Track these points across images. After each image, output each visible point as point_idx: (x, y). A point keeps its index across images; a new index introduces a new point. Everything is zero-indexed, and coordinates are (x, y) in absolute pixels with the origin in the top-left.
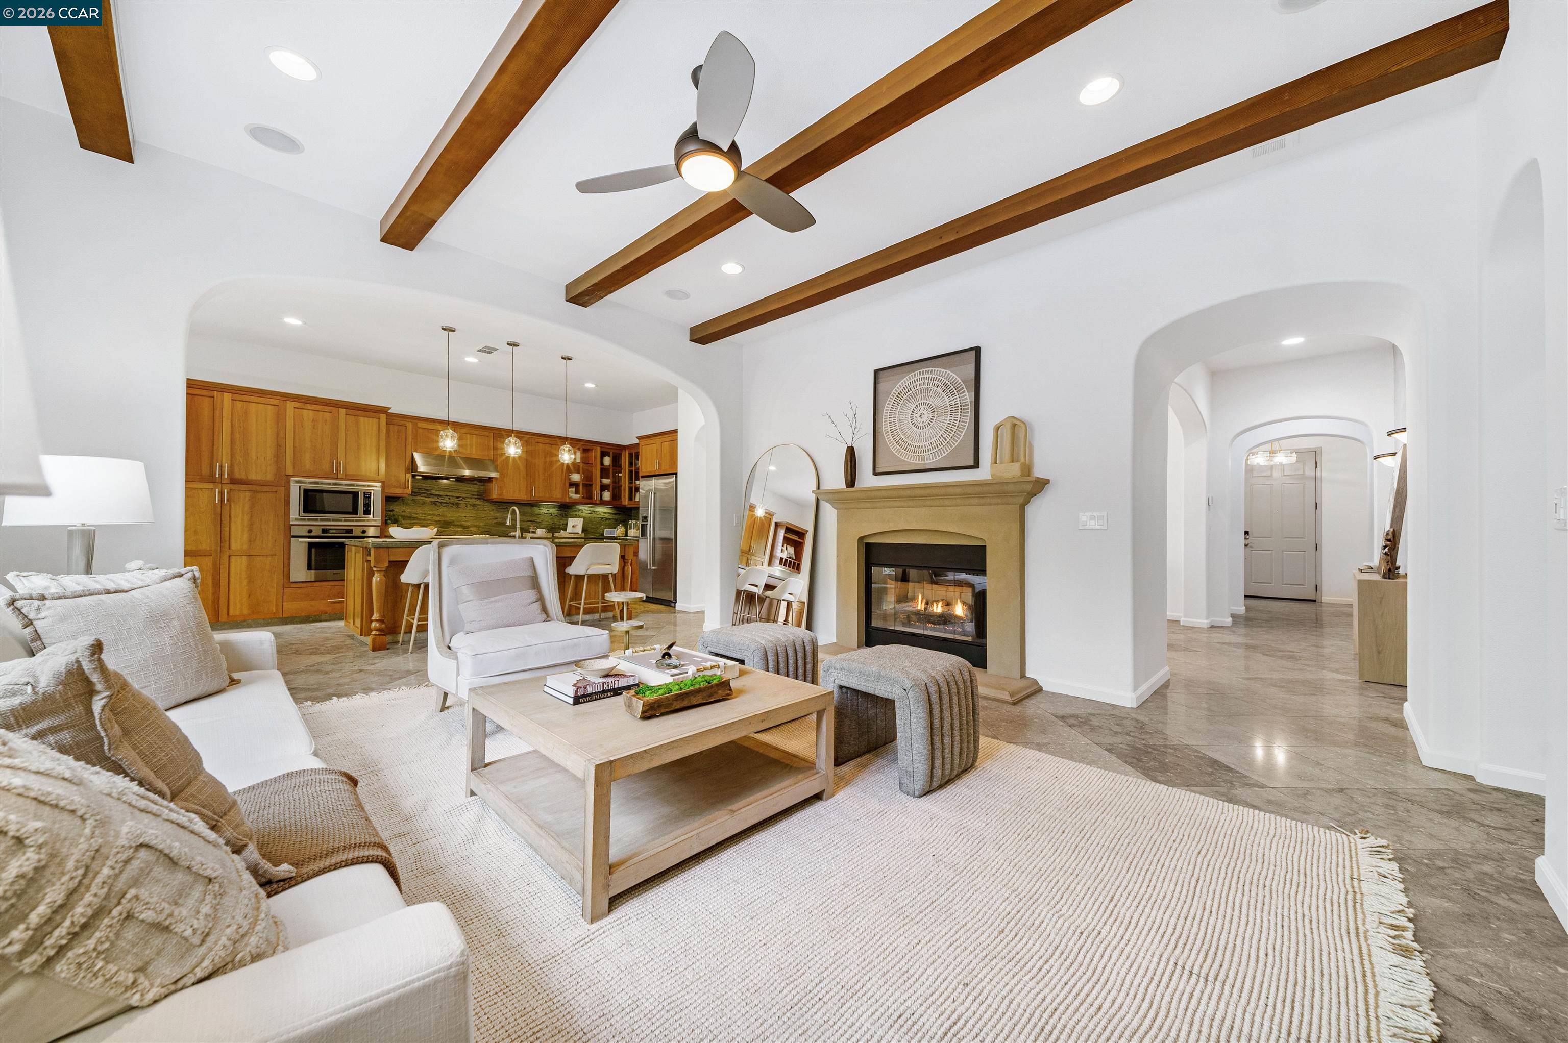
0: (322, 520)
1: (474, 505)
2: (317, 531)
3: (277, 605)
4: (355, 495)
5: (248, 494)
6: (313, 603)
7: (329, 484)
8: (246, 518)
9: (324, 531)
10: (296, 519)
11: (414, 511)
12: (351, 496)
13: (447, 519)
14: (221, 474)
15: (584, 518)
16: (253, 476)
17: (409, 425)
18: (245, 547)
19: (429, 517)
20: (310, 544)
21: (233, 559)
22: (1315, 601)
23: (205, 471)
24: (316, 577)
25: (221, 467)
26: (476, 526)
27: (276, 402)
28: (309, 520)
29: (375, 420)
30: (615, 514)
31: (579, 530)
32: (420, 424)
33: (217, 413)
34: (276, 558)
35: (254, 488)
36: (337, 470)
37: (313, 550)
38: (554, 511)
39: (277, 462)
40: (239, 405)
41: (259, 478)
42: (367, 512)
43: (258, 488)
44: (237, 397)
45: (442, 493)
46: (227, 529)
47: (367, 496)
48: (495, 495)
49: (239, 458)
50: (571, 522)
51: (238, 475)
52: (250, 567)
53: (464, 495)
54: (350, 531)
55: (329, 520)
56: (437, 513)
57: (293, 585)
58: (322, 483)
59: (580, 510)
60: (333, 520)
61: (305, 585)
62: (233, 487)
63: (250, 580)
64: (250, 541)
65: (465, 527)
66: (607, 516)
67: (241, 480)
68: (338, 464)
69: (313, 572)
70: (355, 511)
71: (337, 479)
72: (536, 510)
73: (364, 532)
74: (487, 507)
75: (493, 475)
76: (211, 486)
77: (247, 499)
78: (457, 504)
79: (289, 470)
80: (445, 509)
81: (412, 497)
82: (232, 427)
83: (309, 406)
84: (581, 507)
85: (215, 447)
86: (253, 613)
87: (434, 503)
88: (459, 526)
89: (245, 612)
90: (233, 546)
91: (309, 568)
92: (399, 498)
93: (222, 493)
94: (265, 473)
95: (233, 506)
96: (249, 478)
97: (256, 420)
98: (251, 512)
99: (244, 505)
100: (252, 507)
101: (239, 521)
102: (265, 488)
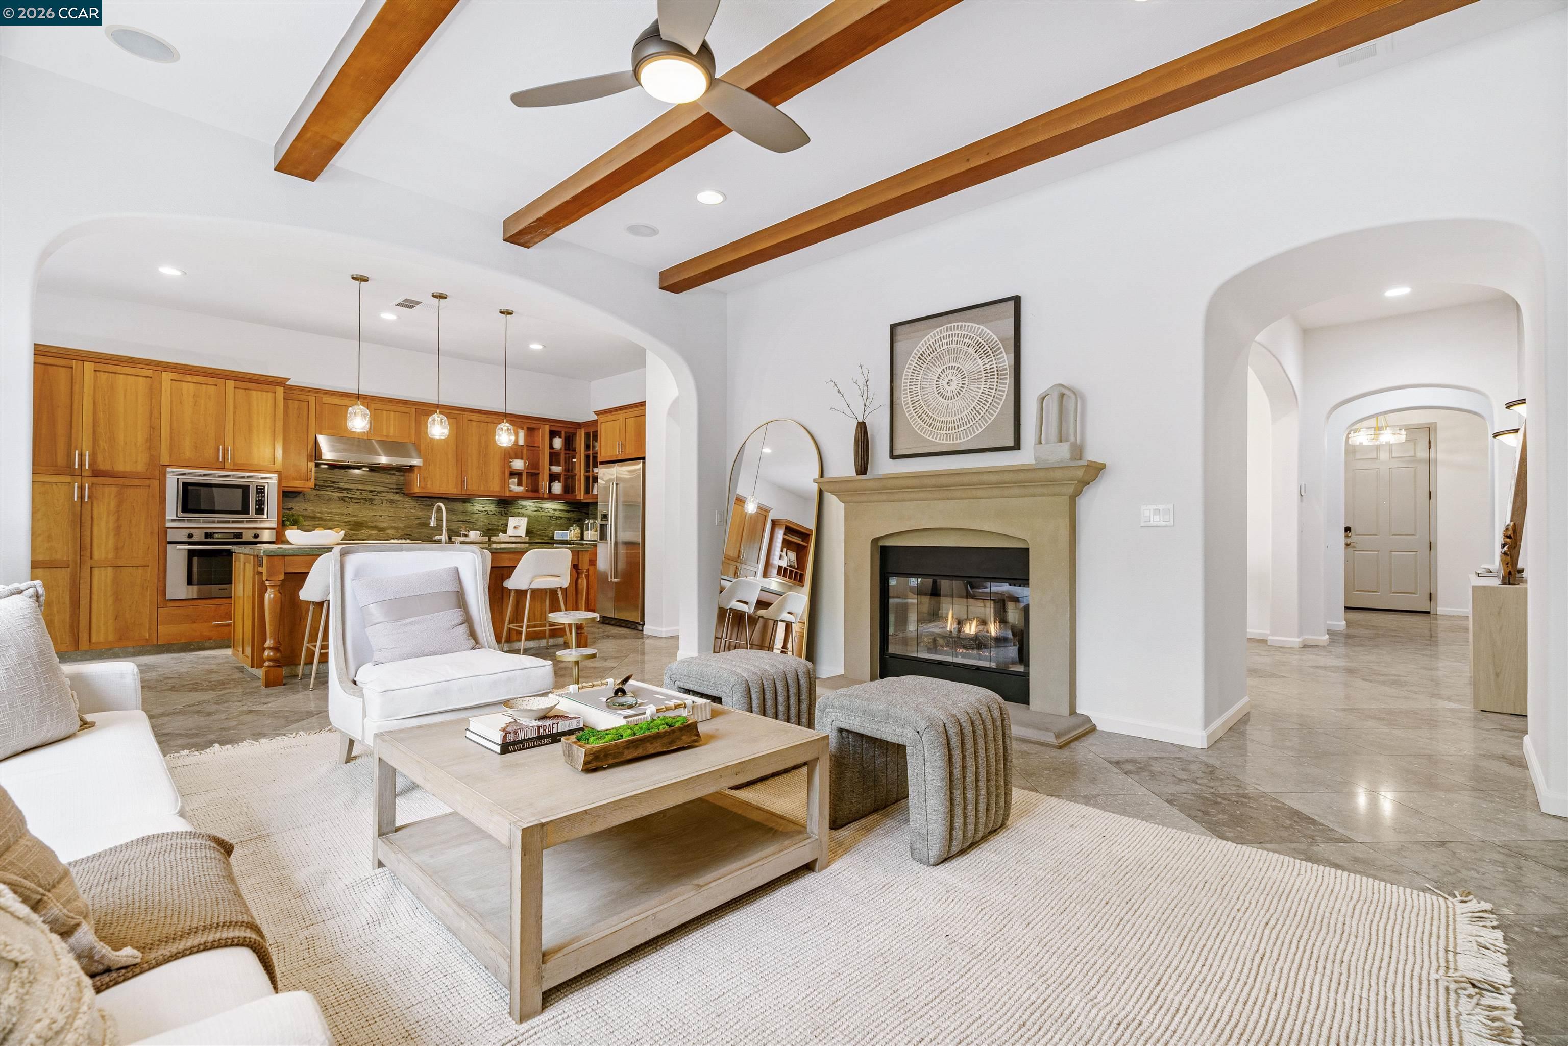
0: (204, 522)
1: (392, 502)
2: (198, 536)
3: (150, 629)
4: (245, 489)
5: (114, 489)
6: (194, 626)
7: (214, 476)
8: (112, 519)
9: (207, 535)
10: (173, 521)
11: (318, 509)
12: (240, 490)
13: (359, 519)
14: (81, 465)
15: (529, 517)
16: (120, 467)
17: (312, 400)
18: (111, 556)
19: (337, 518)
20: (190, 551)
21: (96, 571)
22: (1429, 612)
23: (61, 460)
24: (199, 591)
25: (81, 456)
26: (394, 528)
27: (148, 373)
28: (189, 521)
29: (270, 395)
30: (568, 511)
31: (522, 532)
32: (326, 399)
33: (77, 387)
34: (149, 569)
35: (121, 481)
36: (223, 458)
37: (195, 559)
38: (491, 508)
39: (150, 448)
40: (103, 376)
41: (128, 469)
42: (260, 511)
43: (127, 482)
44: (101, 367)
45: (352, 486)
46: (89, 533)
47: (260, 490)
48: (417, 488)
49: (103, 444)
50: (512, 522)
51: (103, 466)
52: (116, 581)
53: (379, 489)
54: (240, 535)
55: (213, 522)
56: (346, 512)
57: (171, 604)
58: (205, 475)
59: (523, 506)
60: (219, 522)
61: (184, 603)
62: (95, 480)
63: (117, 599)
64: (117, 549)
65: (381, 530)
66: (557, 513)
67: (103, 471)
68: (225, 451)
69: (195, 587)
70: (245, 510)
71: (223, 469)
72: (469, 508)
73: (256, 536)
74: (410, 503)
75: (416, 462)
76: (67, 479)
77: (112, 496)
78: (371, 500)
79: (165, 460)
80: (356, 506)
81: (315, 492)
82: (94, 403)
83: (189, 378)
84: (524, 503)
85: (74, 431)
86: (121, 639)
87: (342, 499)
88: (375, 528)
89: (111, 638)
90: (96, 555)
91: (190, 582)
92: (300, 493)
93: (82, 489)
94: (136, 462)
95: (95, 504)
96: (116, 469)
97: (125, 396)
98: (118, 511)
99: (109, 504)
100: (119, 505)
101: (103, 524)
102: (136, 482)
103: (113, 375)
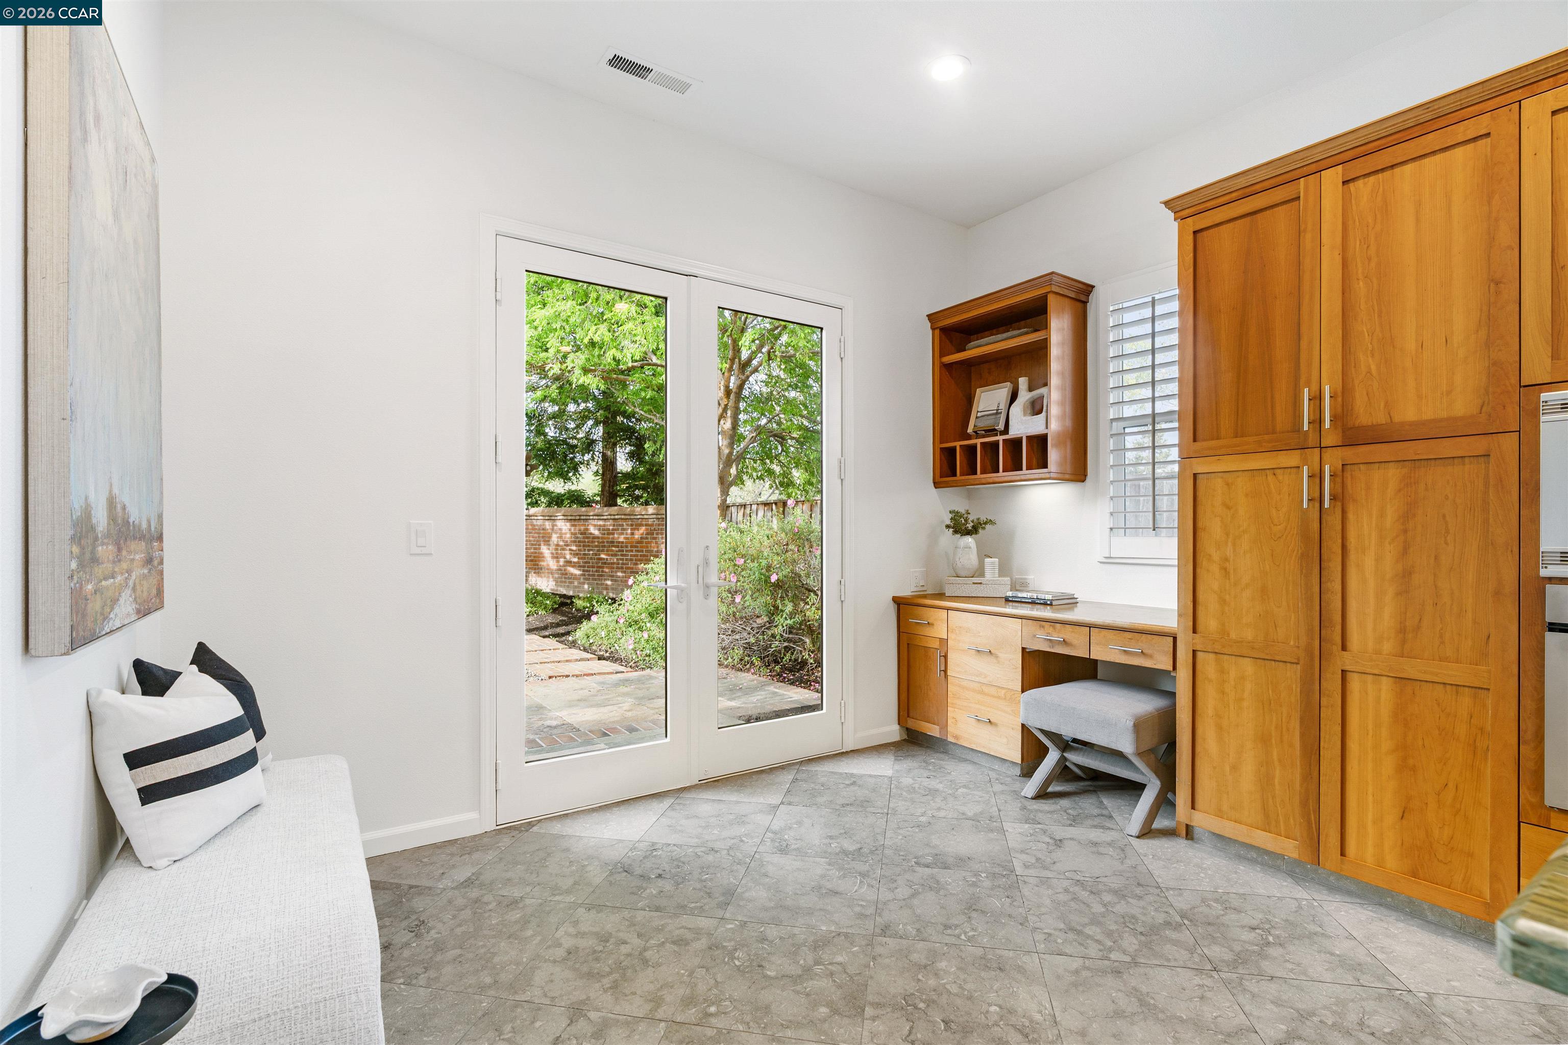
5: (1393, 473)
8: (1395, 552)
14: (1317, 422)
16: (1407, 413)
18: (1393, 648)
21: (1355, 683)
23: (1282, 419)
25: (1317, 398)
33: (1308, 239)
35: (1412, 450)
39: (1488, 344)
41: (1428, 414)
43: (1427, 451)
44: (1359, 165)
46: (1337, 586)
49: (1367, 362)
51: (1363, 416)
52: (1404, 718)
62: (1349, 454)
63: (1407, 763)
64: (1403, 631)
67: (1373, 427)
76: (1291, 459)
77: (1390, 490)
79: (1535, 368)
82: (1345, 264)
85: (1304, 344)
90: (1356, 644)
93: (1317, 477)
94: (1449, 393)
95: (1351, 516)
96: (1397, 419)
97: (1418, 220)
98: (1405, 531)
99: (1382, 515)
100: (1407, 515)
101: (1369, 562)
102: (1447, 448)
103: (1387, 174)
